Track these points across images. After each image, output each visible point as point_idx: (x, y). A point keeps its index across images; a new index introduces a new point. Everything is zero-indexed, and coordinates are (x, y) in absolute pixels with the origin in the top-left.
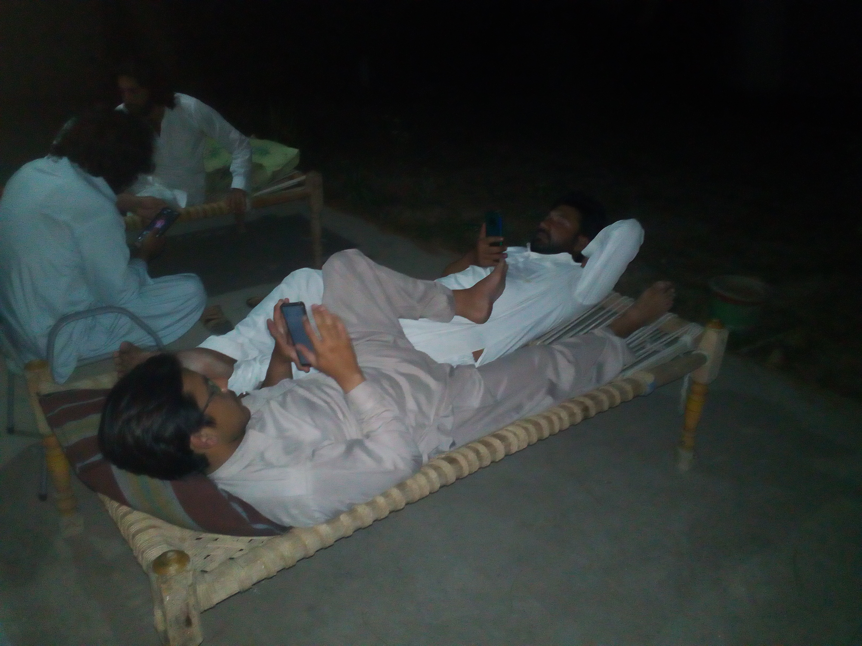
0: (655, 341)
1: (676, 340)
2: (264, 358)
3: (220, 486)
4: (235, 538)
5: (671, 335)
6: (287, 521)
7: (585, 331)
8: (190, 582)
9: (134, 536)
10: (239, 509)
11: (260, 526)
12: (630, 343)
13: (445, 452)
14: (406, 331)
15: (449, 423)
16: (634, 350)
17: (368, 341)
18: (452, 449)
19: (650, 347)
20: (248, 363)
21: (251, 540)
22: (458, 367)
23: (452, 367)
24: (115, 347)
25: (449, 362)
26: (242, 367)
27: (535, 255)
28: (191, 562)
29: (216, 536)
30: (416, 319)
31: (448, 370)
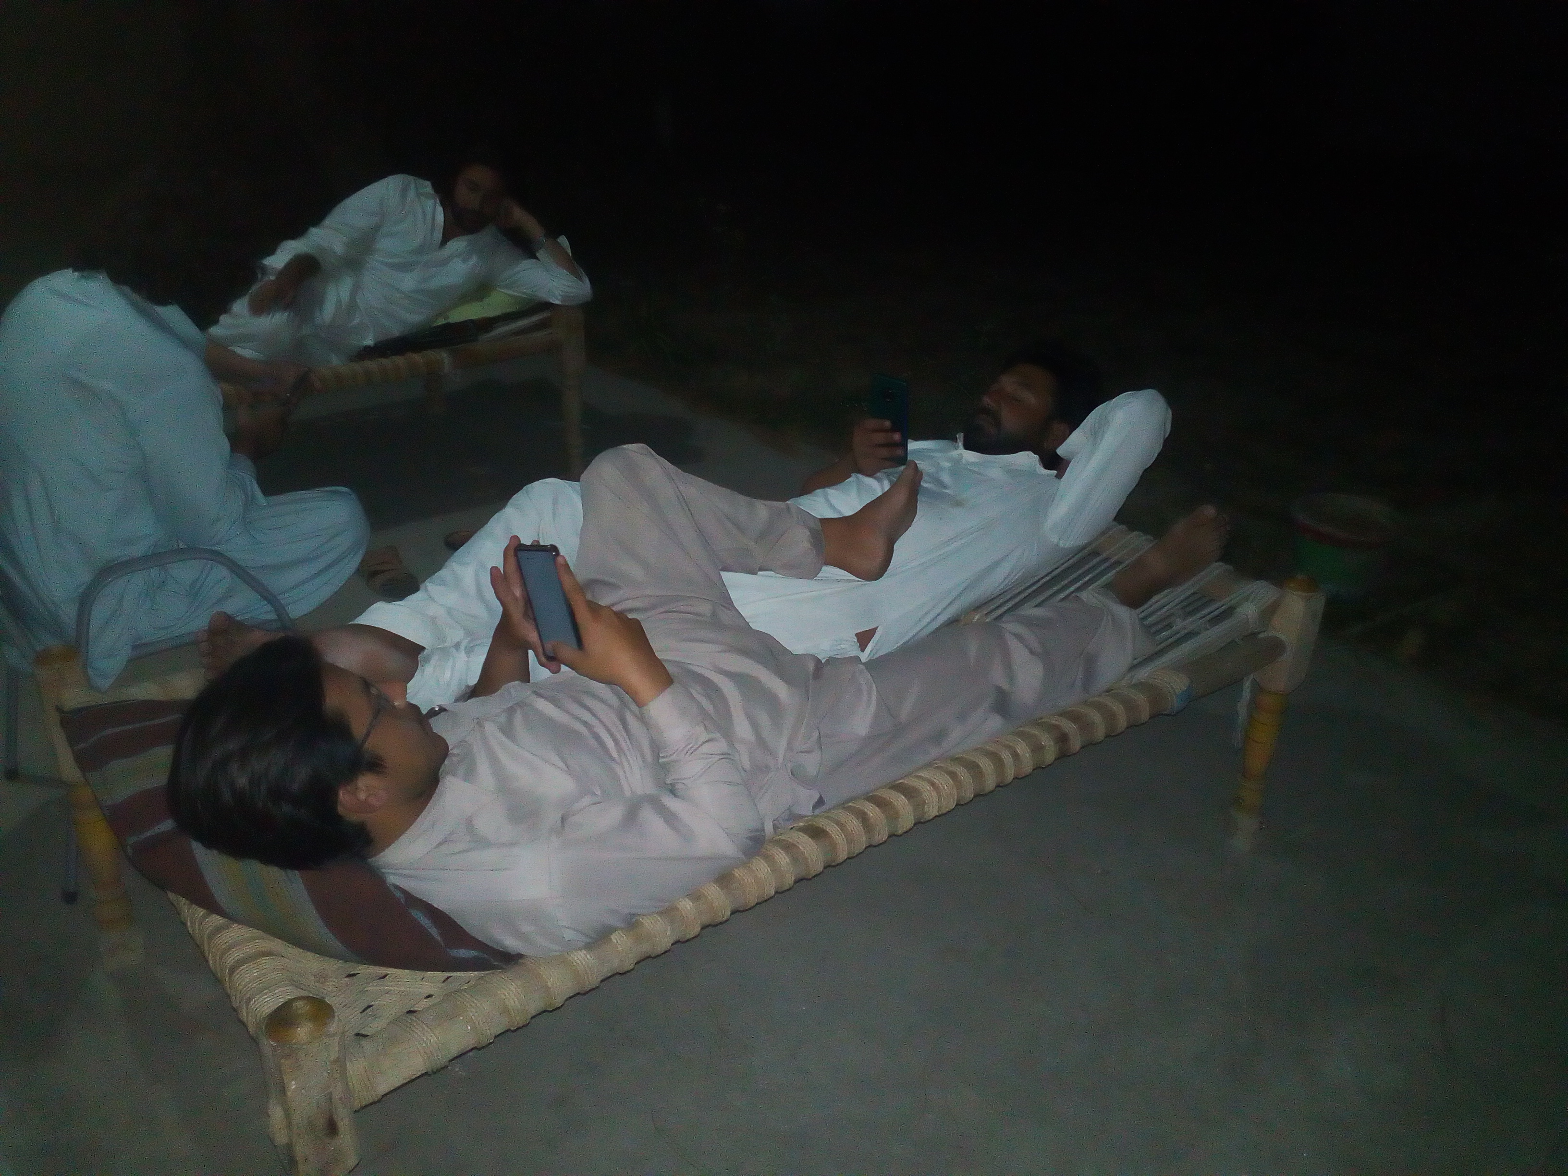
0: (1190, 614)
1: (1229, 612)
2: (475, 643)
3: (392, 879)
4: (419, 974)
5: (1220, 604)
6: (511, 943)
7: (1062, 596)
8: (334, 1056)
9: (232, 970)
10: (425, 922)
11: (464, 953)
12: (1145, 618)
13: (805, 816)
14: (733, 595)
15: (812, 763)
16: (1153, 630)
17: (666, 612)
18: (817, 812)
19: (1180, 625)
20: (445, 652)
21: (448, 978)
22: (831, 661)
23: (818, 661)
24: (200, 622)
25: (812, 652)
26: (434, 660)
27: (971, 457)
28: (336, 1018)
29: (382, 970)
30: (753, 572)
31: (811, 666)
